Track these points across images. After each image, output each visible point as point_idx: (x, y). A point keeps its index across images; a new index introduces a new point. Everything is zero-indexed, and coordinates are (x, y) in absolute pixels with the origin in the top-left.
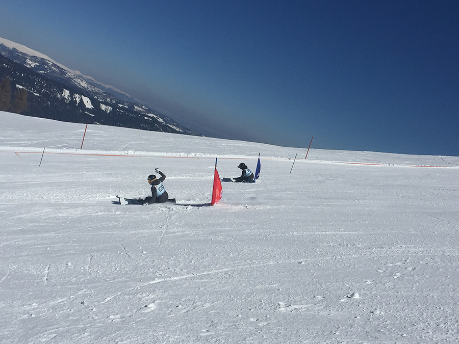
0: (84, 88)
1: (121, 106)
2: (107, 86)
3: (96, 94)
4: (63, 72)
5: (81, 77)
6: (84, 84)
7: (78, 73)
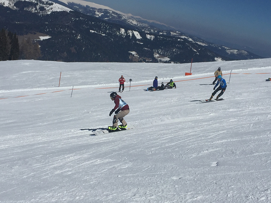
0: (135, 25)
1: (161, 33)
2: (151, 21)
3: (143, 28)
4: (119, 16)
5: (133, 17)
6: (135, 22)
7: (130, 15)
